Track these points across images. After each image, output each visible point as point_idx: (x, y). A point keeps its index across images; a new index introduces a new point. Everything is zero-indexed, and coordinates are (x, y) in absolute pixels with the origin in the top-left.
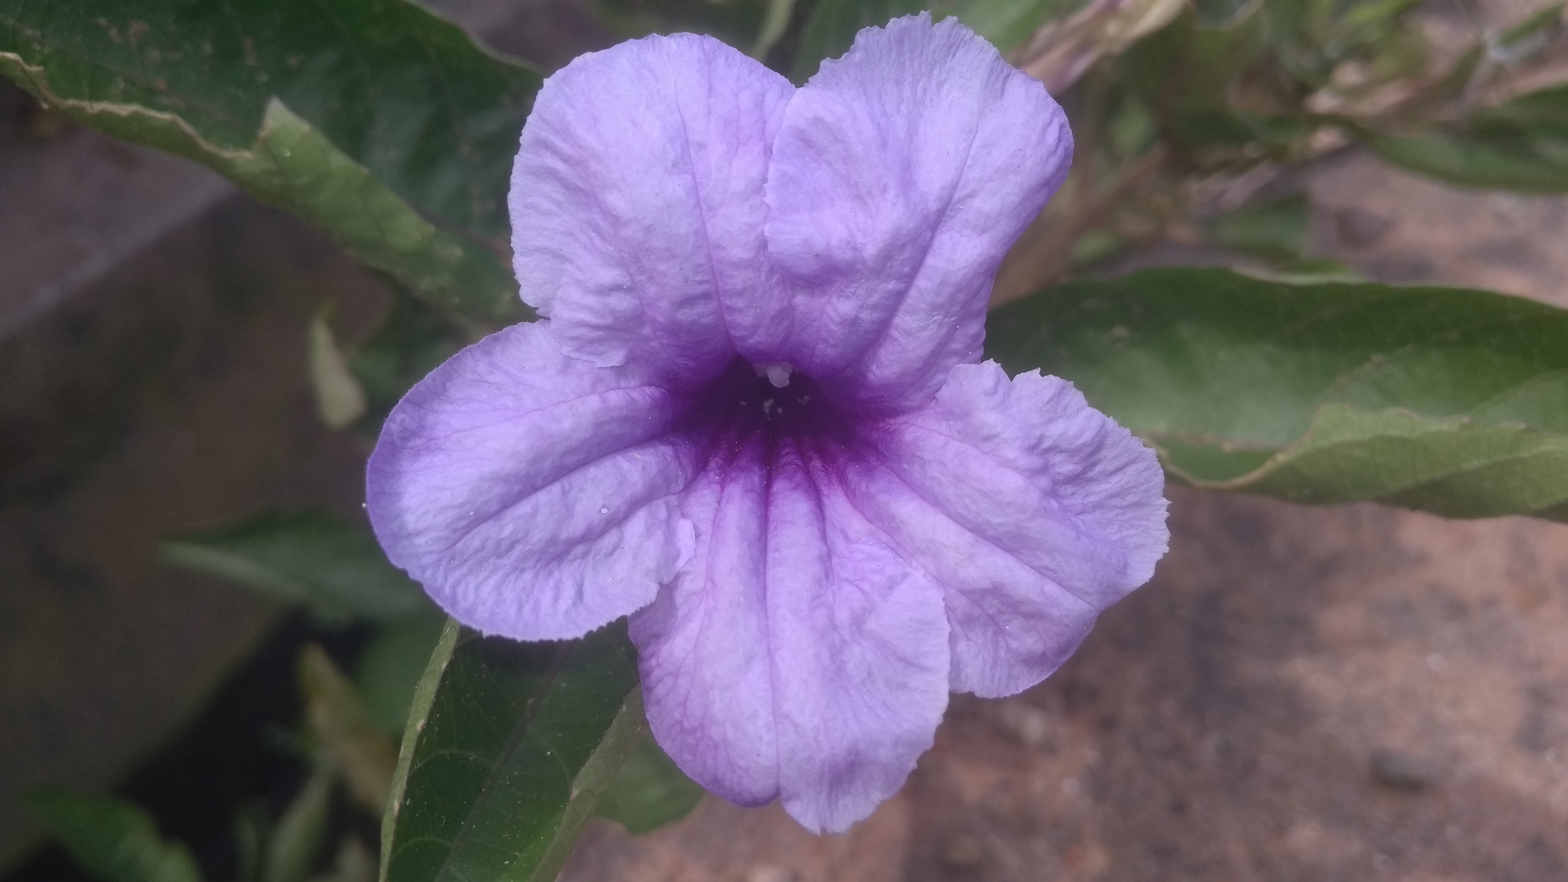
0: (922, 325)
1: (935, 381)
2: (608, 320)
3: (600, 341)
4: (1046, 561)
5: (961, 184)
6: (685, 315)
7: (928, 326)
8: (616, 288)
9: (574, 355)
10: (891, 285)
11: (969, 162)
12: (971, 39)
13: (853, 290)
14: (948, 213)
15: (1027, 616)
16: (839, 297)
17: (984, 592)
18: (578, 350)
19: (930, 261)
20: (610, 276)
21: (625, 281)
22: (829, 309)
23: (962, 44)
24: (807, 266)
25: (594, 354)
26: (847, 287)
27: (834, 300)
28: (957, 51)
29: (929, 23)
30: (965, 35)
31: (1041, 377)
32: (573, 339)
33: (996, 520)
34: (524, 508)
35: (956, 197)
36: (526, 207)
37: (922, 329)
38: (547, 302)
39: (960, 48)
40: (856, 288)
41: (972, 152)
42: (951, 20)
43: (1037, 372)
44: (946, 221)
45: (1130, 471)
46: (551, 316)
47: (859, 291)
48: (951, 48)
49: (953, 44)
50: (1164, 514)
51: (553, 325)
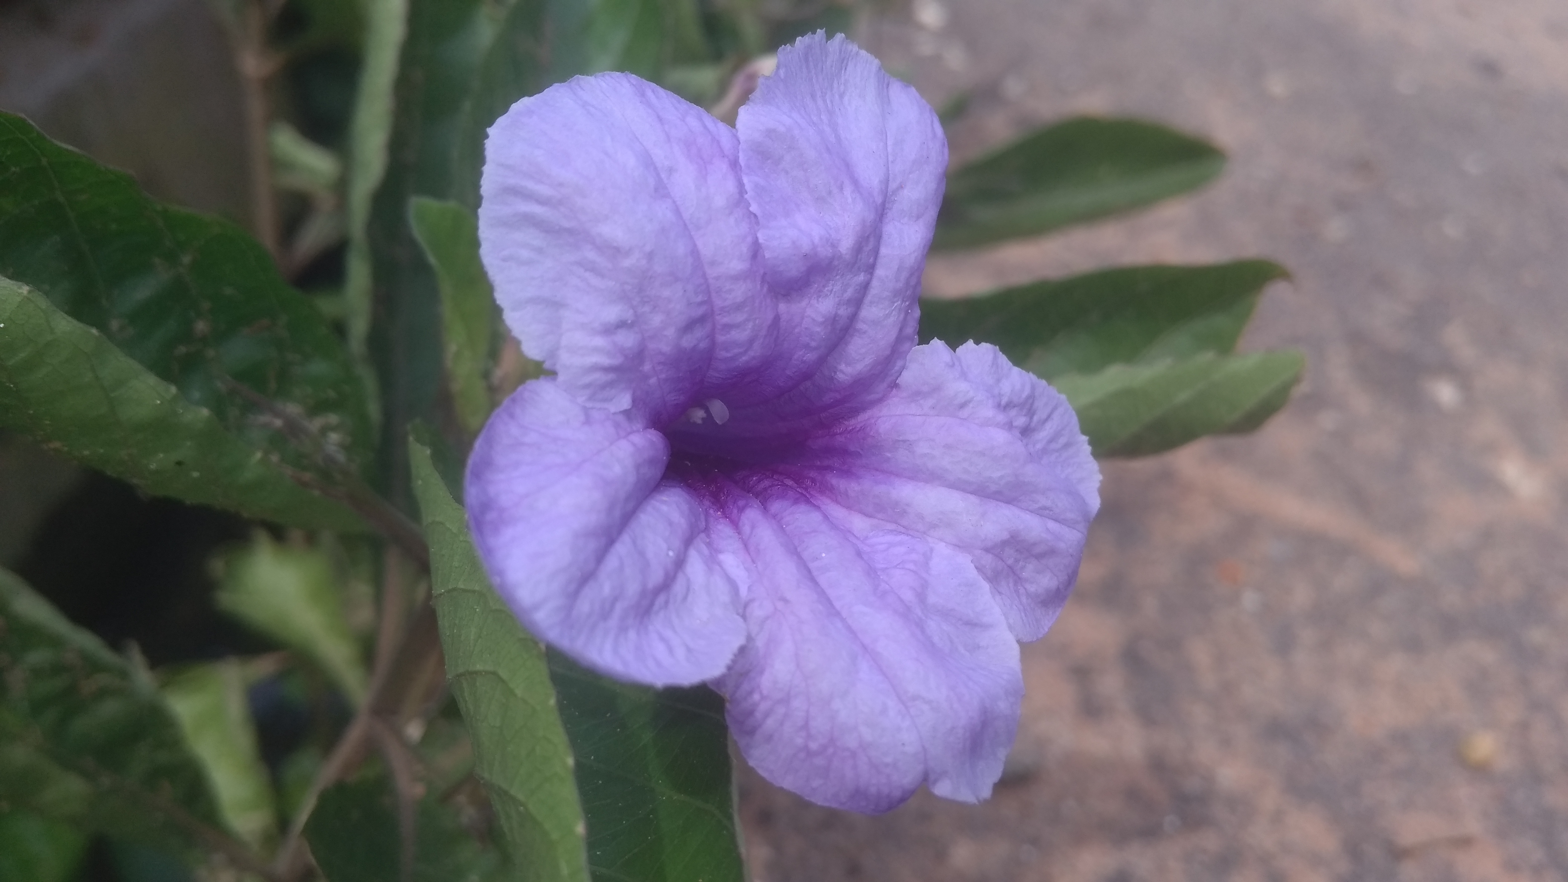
0: (887, 312)
1: (896, 368)
2: (616, 361)
3: (610, 385)
4: (1043, 501)
5: (891, 179)
6: (688, 342)
7: (892, 313)
8: (622, 325)
9: (589, 405)
10: (861, 278)
11: (890, 159)
12: (857, 54)
13: (830, 288)
14: (887, 206)
15: (1039, 557)
16: (819, 297)
17: (1005, 543)
18: (591, 398)
19: (883, 251)
20: (613, 313)
21: (629, 315)
22: (810, 312)
23: (850, 59)
24: (794, 270)
25: (605, 400)
26: (824, 286)
27: (814, 302)
28: (847, 65)
29: (824, 40)
30: (851, 51)
31: (977, 346)
32: (587, 386)
33: (996, 475)
34: (611, 562)
35: (890, 189)
36: (504, 260)
37: (887, 316)
38: (553, 353)
39: (849, 63)
40: (833, 285)
41: (890, 149)
42: (840, 36)
43: (970, 343)
44: (886, 214)
45: (1056, 416)
46: (558, 368)
47: (836, 288)
48: (843, 61)
49: (843, 60)
50: (1088, 449)
51: (561, 378)
